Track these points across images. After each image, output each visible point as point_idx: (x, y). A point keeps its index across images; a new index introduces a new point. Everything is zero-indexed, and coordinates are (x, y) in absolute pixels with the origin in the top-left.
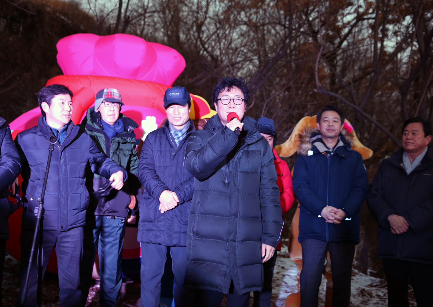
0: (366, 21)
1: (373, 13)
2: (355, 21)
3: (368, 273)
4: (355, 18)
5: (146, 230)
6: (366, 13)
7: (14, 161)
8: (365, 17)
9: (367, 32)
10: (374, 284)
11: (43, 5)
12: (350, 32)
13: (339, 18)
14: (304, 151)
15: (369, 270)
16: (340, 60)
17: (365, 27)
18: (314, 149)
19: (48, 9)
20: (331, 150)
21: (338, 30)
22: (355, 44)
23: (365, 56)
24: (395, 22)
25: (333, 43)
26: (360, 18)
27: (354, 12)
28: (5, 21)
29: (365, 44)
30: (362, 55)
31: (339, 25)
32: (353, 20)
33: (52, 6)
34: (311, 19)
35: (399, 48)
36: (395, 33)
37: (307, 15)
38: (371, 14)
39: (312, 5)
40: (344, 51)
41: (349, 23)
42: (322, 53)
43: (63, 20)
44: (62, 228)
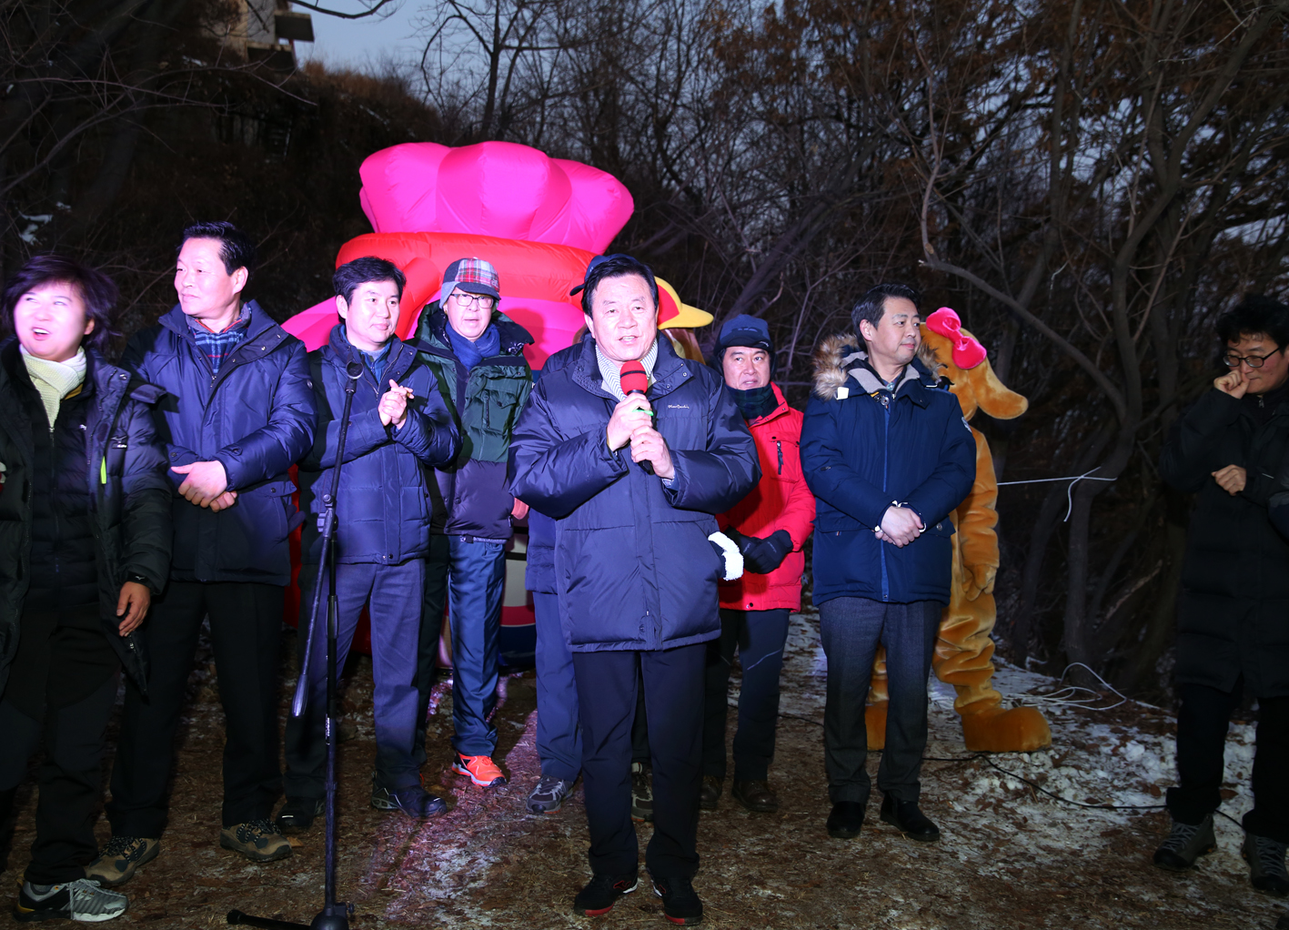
0: (1029, 111)
1: (1045, 92)
2: (1005, 111)
3: (1028, 666)
4: (1004, 105)
5: (543, 566)
6: (1029, 93)
7: (299, 423)
8: (1032, 101)
9: (1031, 137)
10: (1041, 690)
11: (332, 87)
12: (993, 134)
13: (970, 105)
14: (827, 387)
15: (1028, 659)
16: (971, 197)
17: (1028, 123)
18: (852, 383)
19: (342, 97)
20: (890, 387)
21: (968, 132)
22: (1008, 159)
23: (1025, 189)
24: (1099, 111)
25: (954, 161)
26: (1016, 103)
27: (1003, 91)
28: (256, 124)
29: (1027, 161)
30: (1019, 188)
31: (970, 120)
32: (1000, 109)
33: (350, 90)
34: (907, 107)
35: (1105, 170)
36: (1097, 138)
37: (898, 99)
38: (1041, 95)
39: (911, 77)
40: (983, 176)
41: (991, 114)
42: (936, 179)
43: (373, 118)
44: (391, 557)
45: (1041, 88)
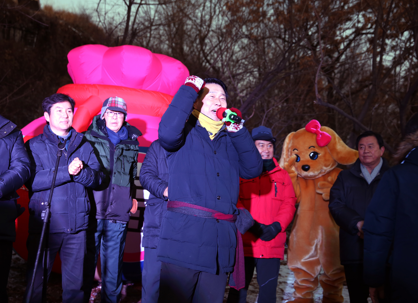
0: (364, 36)
1: (371, 28)
2: (353, 36)
4: (353, 33)
5: (152, 236)
6: (364, 28)
7: (24, 166)
8: (364, 32)
9: (365, 47)
11: (56, 17)
12: (348, 46)
13: (338, 33)
16: (338, 73)
17: (363, 41)
19: (61, 22)
21: (337, 44)
22: (354, 57)
23: (362, 69)
24: (393, 37)
25: (331, 57)
26: (358, 32)
27: (352, 27)
28: (21, 32)
29: (362, 58)
30: (359, 70)
31: (337, 40)
32: (351, 35)
33: (65, 19)
34: (310, 33)
35: (397, 62)
36: (393, 48)
37: (307, 30)
38: (369, 29)
39: (312, 20)
40: (343, 64)
41: (347, 37)
42: (322, 66)
43: (74, 32)
44: (72, 230)
45: (369, 26)
